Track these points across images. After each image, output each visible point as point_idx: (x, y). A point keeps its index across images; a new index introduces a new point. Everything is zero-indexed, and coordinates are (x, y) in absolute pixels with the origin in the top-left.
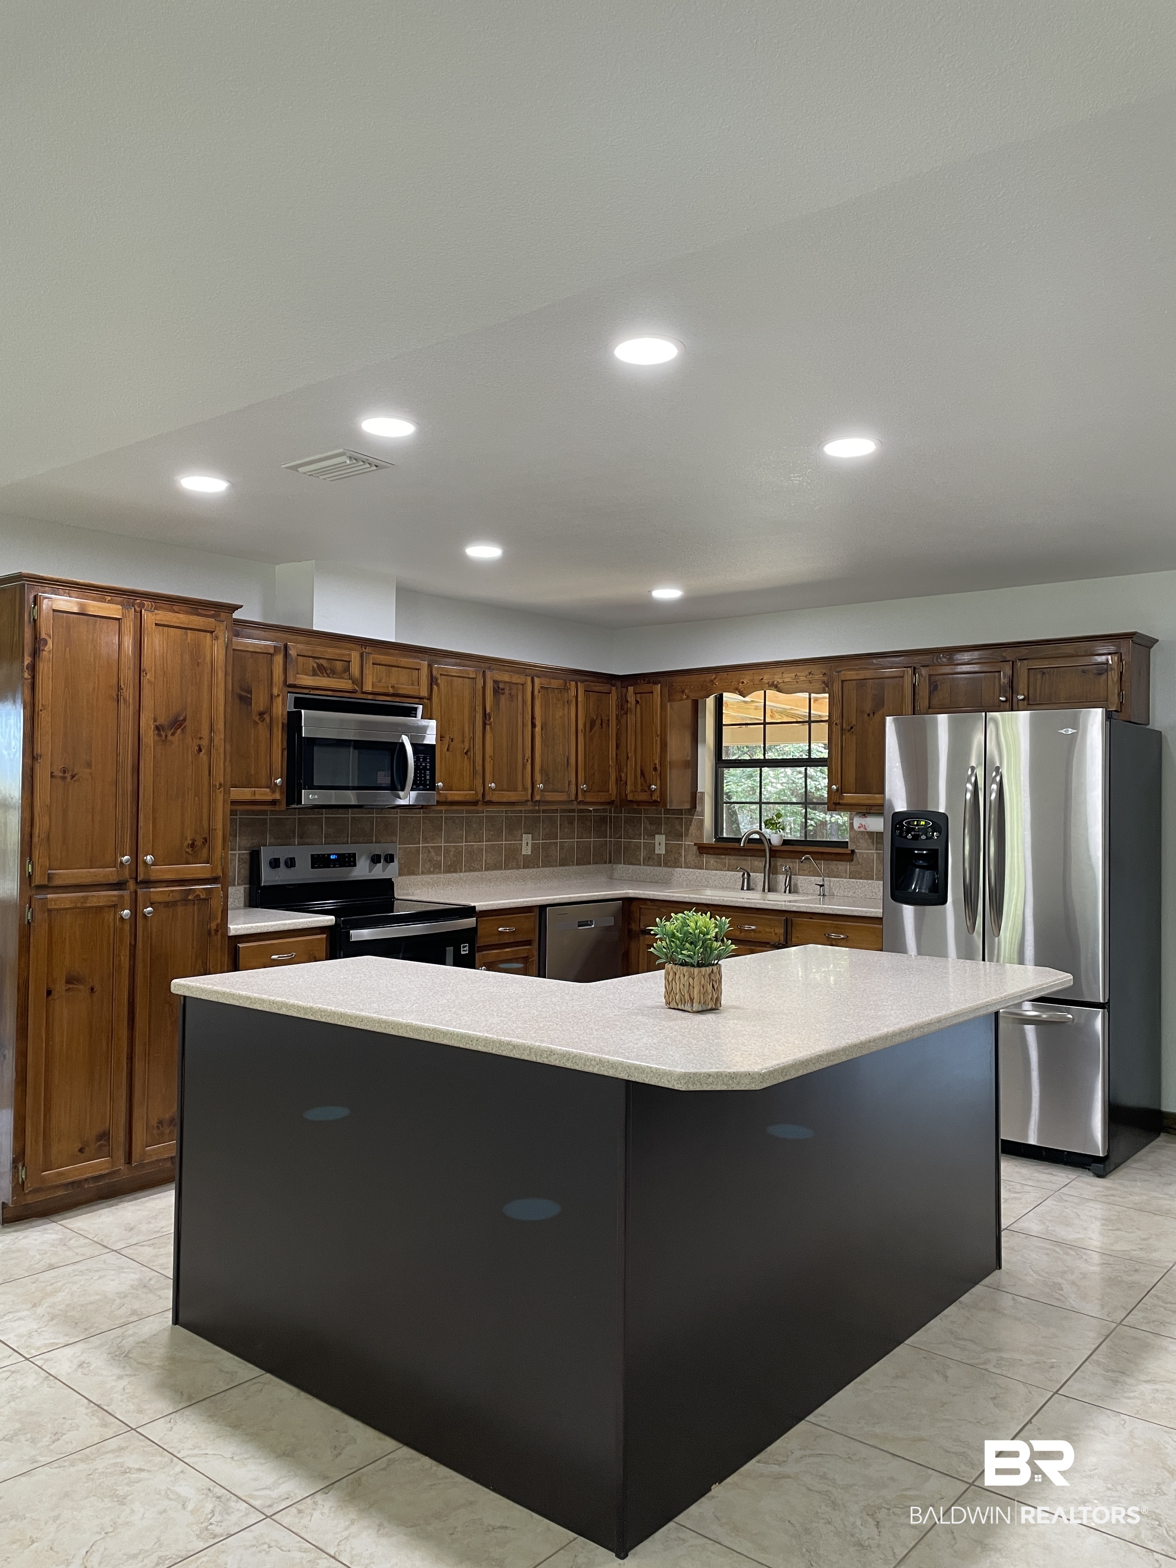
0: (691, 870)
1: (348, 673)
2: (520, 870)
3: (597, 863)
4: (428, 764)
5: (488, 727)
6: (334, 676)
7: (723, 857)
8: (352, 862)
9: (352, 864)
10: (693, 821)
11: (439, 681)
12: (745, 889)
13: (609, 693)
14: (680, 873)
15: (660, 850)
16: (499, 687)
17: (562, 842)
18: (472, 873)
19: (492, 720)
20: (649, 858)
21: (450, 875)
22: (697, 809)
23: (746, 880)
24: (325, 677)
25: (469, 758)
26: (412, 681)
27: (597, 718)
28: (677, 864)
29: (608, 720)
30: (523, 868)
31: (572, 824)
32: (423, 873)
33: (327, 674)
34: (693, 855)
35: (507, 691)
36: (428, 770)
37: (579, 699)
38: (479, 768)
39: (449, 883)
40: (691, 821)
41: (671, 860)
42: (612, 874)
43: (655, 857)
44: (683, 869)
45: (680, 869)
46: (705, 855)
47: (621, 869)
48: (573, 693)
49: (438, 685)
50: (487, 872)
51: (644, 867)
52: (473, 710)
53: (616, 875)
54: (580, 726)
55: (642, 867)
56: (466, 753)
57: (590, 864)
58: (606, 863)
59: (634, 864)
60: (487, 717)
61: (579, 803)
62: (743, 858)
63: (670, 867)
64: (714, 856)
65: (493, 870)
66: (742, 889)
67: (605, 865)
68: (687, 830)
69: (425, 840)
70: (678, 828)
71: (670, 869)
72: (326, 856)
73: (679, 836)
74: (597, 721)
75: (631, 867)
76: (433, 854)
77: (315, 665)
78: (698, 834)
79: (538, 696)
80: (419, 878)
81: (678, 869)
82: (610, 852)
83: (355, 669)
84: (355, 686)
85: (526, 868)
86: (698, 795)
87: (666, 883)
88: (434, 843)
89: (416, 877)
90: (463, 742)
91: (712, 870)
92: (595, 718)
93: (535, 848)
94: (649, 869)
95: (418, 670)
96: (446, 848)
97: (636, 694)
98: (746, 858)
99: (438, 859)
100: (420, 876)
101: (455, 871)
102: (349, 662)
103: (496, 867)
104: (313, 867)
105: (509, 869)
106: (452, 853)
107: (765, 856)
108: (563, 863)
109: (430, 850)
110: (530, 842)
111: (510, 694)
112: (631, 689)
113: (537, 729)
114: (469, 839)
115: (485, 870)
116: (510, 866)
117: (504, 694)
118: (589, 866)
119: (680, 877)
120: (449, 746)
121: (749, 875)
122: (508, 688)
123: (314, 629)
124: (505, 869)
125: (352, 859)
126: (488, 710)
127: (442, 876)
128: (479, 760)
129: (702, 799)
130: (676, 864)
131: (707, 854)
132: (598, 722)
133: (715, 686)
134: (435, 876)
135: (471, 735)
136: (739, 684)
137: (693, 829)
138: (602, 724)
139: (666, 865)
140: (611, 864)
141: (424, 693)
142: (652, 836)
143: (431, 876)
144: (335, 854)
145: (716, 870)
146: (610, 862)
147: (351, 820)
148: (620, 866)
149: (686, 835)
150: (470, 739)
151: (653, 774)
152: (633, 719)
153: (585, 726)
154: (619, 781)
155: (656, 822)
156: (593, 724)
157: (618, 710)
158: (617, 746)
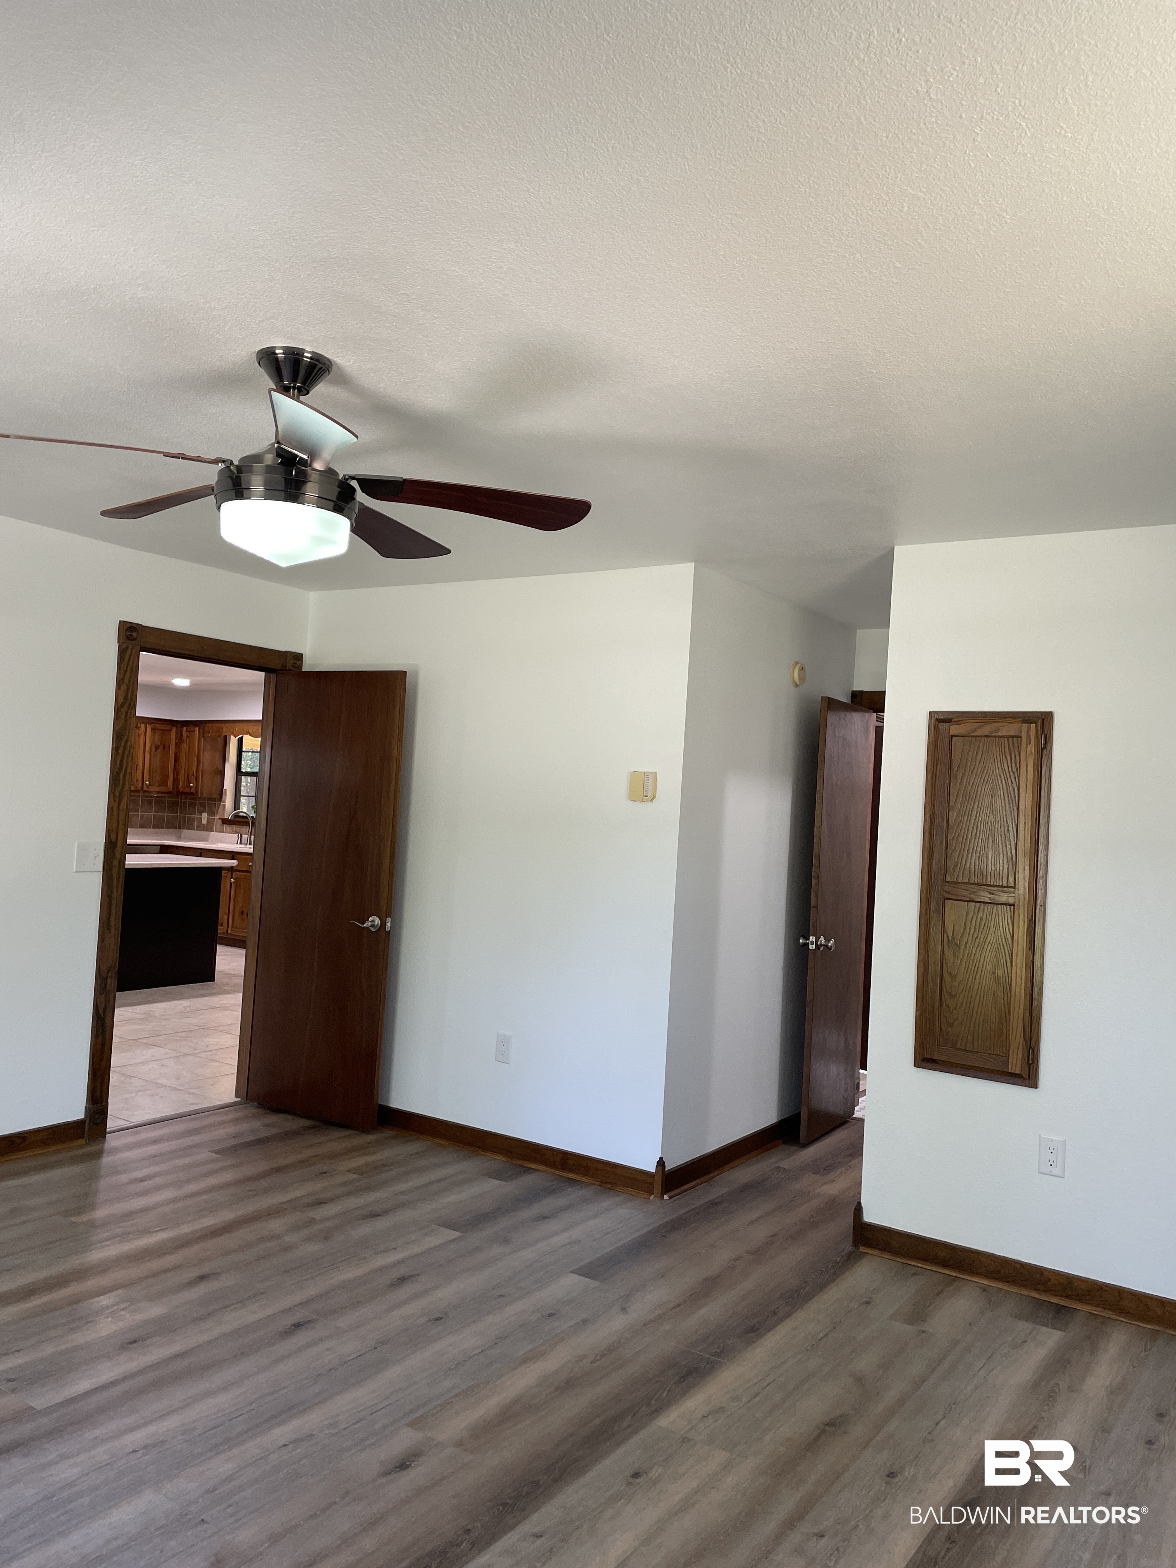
0: (218, 832)
3: (168, 828)
7: (233, 826)
10: (221, 805)
13: (171, 731)
14: (213, 835)
15: (204, 821)
20: (199, 825)
22: (223, 797)
23: (240, 839)
27: (160, 744)
29: (169, 746)
34: (221, 825)
37: (147, 734)
40: (219, 805)
41: (209, 828)
42: (180, 835)
43: (202, 825)
44: (214, 832)
46: (225, 825)
47: (186, 832)
48: (142, 730)
53: (182, 836)
54: (147, 748)
55: (195, 830)
58: (176, 828)
61: (145, 792)
63: (208, 831)
64: (229, 826)
66: (237, 844)
67: (175, 830)
68: (217, 810)
70: (213, 808)
71: (208, 833)
73: (214, 814)
74: (160, 746)
75: (192, 830)
78: (222, 812)
81: (212, 832)
82: (180, 822)
86: (224, 791)
87: (205, 840)
91: (226, 832)
94: (198, 832)
97: (185, 731)
107: (249, 825)
112: (185, 728)
118: (162, 829)
119: (213, 837)
121: (241, 836)
129: (225, 793)
130: (211, 830)
132: (162, 747)
133: (223, 729)
136: (235, 730)
137: (220, 809)
138: (164, 748)
142: (201, 813)
146: (179, 828)
148: (185, 830)
149: (217, 813)
151: (193, 778)
152: (184, 746)
153: (151, 748)
154: (174, 781)
155: (203, 805)
156: (157, 748)
157: (176, 740)
158: (176, 761)
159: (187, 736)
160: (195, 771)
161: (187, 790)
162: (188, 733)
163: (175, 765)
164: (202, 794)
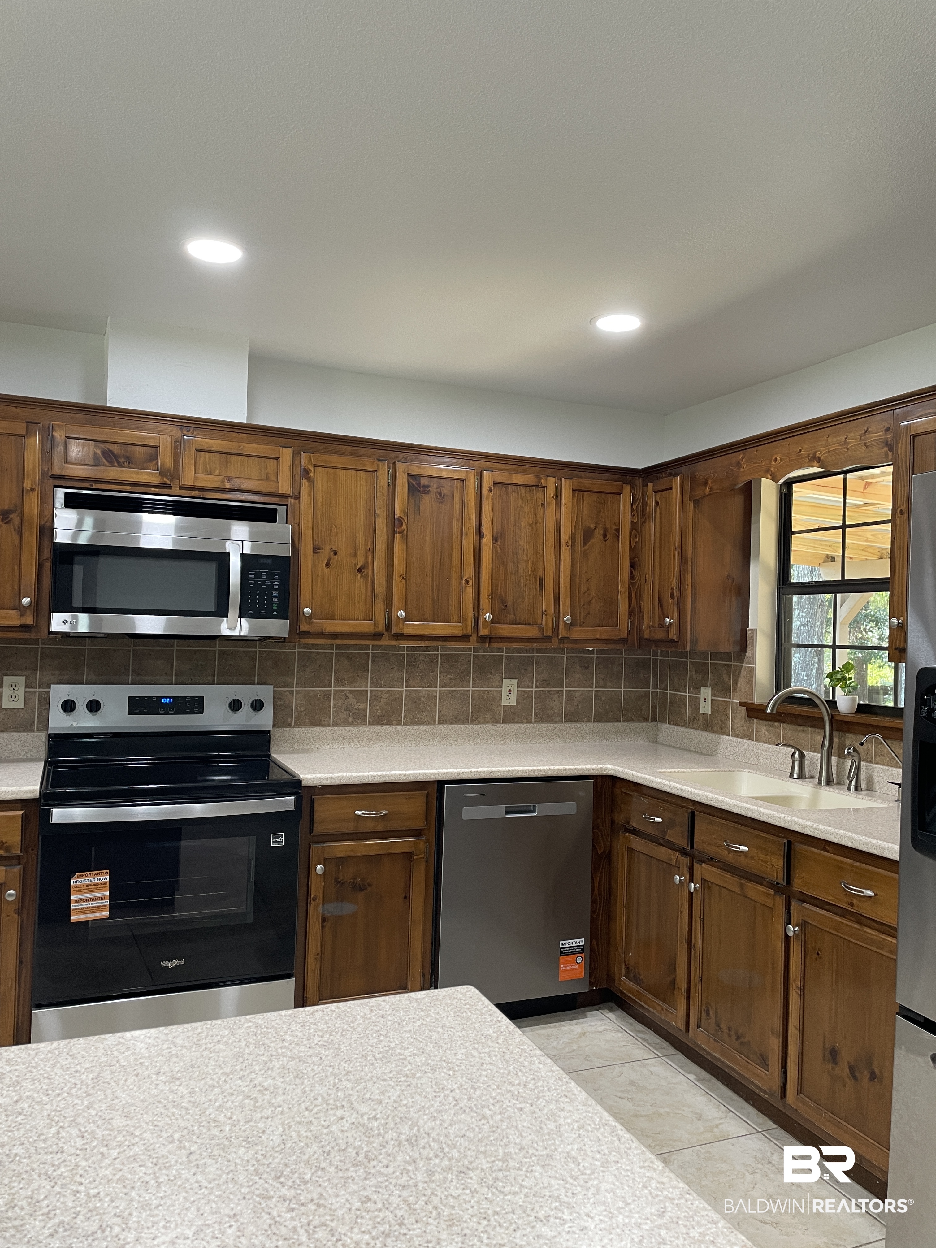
0: (739, 740)
1: (154, 463)
2: (498, 725)
3: (630, 720)
4: (276, 583)
5: (397, 536)
6: (131, 465)
7: (776, 724)
8: (196, 708)
9: (196, 710)
10: (743, 670)
11: (311, 474)
12: (795, 776)
13: (620, 494)
14: (729, 743)
15: (706, 708)
16: (419, 484)
17: (570, 691)
18: (416, 727)
19: (404, 526)
20: (694, 718)
21: (379, 727)
22: (747, 654)
23: (797, 763)
24: (115, 466)
25: (365, 577)
26: (267, 475)
27: (595, 527)
28: (724, 730)
29: (617, 530)
30: (504, 722)
31: (587, 668)
32: (335, 724)
33: (118, 463)
34: (741, 719)
35: (433, 489)
36: (276, 590)
37: (563, 501)
38: (380, 589)
39: (377, 739)
40: (740, 671)
41: (716, 724)
42: (657, 735)
43: (701, 718)
44: (731, 738)
45: (727, 737)
46: (755, 720)
47: (668, 730)
48: (550, 492)
49: (312, 481)
50: (440, 726)
51: (689, 730)
52: (372, 513)
53: (660, 739)
54: (565, 536)
55: (687, 730)
56: (360, 570)
57: (618, 720)
58: (646, 720)
59: (679, 725)
60: (397, 523)
61: (563, 640)
62: (801, 728)
63: (716, 732)
64: (766, 723)
65: (452, 723)
66: (791, 776)
67: (644, 724)
68: (736, 682)
69: (340, 681)
70: (725, 678)
71: (715, 737)
72: (155, 699)
73: (727, 691)
74: (596, 531)
75: (676, 728)
76: (352, 700)
77: (99, 452)
78: (747, 689)
79: (488, 496)
80: (328, 730)
81: (725, 737)
82: (655, 707)
83: (165, 458)
84: (165, 479)
85: (510, 723)
86: (748, 633)
88: (355, 687)
89: (322, 729)
90: (355, 555)
91: (763, 742)
92: (593, 526)
93: (522, 698)
94: (694, 734)
95: (277, 459)
96: (374, 693)
97: (655, 492)
98: (805, 728)
99: (362, 706)
100: (330, 728)
101: (389, 723)
102: (157, 447)
103: (456, 720)
104: (130, 713)
105: (479, 723)
106: (383, 701)
107: (824, 728)
108: (572, 717)
109: (348, 695)
110: (514, 690)
111: (440, 494)
112: (650, 485)
113: (485, 540)
114: (411, 683)
115: (439, 723)
116: (481, 719)
117: (428, 492)
118: (616, 724)
119: (727, 748)
120: (329, 560)
121: (802, 756)
122: (435, 486)
123: (108, 405)
124: (472, 723)
125: (196, 704)
126: (398, 513)
127: (366, 729)
128: (380, 580)
129: (753, 639)
131: (757, 718)
132: (599, 532)
133: (742, 470)
134: (354, 730)
135: (369, 546)
136: (770, 463)
137: (742, 682)
138: (605, 536)
139: (712, 730)
140: (655, 723)
141: (284, 488)
142: (697, 688)
143: (348, 728)
144: (170, 697)
145: (768, 743)
146: (654, 719)
147: (219, 654)
148: (666, 726)
149: (735, 690)
150: (366, 553)
151: (670, 603)
152: (651, 528)
153: (573, 537)
154: (631, 613)
155: (702, 669)
156: (588, 535)
157: (632, 516)
158: (632, 565)
159: (657, 503)
160: (674, 585)
161: (659, 635)
162: (659, 494)
163: (632, 576)
164: (694, 642)
